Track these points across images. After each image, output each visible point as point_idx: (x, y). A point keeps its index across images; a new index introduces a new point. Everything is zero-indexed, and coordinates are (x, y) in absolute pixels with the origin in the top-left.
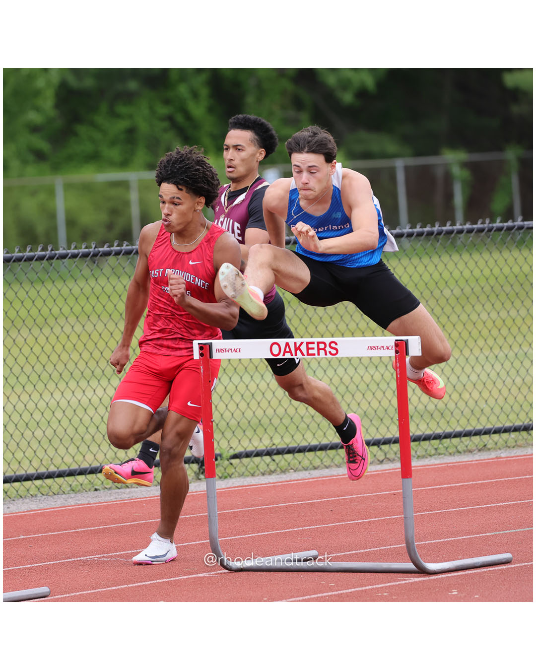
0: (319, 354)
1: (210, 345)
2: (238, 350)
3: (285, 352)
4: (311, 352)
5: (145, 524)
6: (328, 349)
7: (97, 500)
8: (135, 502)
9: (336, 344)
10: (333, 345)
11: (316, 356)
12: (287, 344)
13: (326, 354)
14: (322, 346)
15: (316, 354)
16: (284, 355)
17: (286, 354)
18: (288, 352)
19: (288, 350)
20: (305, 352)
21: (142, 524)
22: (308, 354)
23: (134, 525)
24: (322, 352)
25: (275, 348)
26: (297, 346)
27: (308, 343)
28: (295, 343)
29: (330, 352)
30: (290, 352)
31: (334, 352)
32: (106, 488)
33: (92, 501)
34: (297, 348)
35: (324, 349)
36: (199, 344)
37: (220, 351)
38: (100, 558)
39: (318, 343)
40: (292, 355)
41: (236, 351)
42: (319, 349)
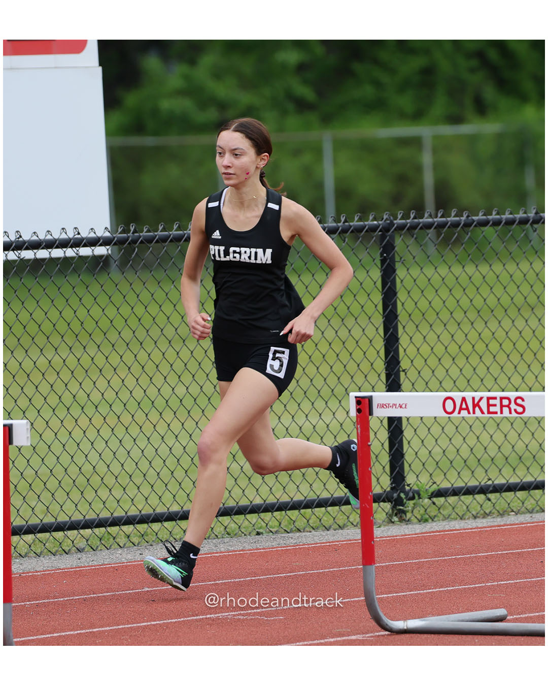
0: (502, 413)
1: (370, 399)
2: (404, 406)
3: (461, 409)
4: (492, 409)
5: (303, 575)
6: (513, 406)
7: (254, 546)
8: (301, 549)
9: (523, 400)
10: (519, 401)
11: (499, 414)
12: (464, 399)
13: (510, 413)
14: (505, 402)
15: (499, 412)
16: (459, 413)
17: (462, 411)
18: (464, 409)
19: (464, 406)
20: (485, 410)
21: (300, 575)
22: (489, 412)
23: (290, 576)
24: (506, 410)
25: (449, 402)
26: (476, 402)
27: (489, 399)
28: (473, 399)
29: (515, 410)
30: (467, 409)
31: (520, 409)
32: (271, 532)
33: (248, 547)
34: (476, 405)
35: (508, 406)
36: (356, 397)
37: (382, 406)
38: (234, 615)
39: (502, 399)
40: (469, 413)
41: (401, 407)
42: (502, 406)
